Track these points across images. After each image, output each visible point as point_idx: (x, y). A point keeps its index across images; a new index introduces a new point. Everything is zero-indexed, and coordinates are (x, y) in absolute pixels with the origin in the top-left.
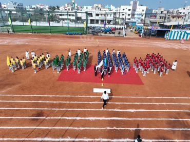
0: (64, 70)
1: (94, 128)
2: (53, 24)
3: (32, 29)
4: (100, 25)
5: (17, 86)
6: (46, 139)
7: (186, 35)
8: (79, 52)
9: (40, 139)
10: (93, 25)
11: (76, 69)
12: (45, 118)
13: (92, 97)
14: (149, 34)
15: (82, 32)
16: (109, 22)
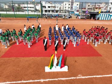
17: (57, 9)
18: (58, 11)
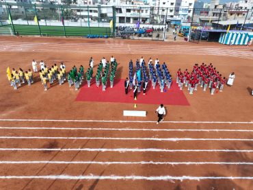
0: (84, 87)
1: (124, 163)
2: (68, 23)
3: (40, 30)
4: (131, 25)
5: (22, 108)
6: (62, 177)
7: (247, 38)
8: (104, 62)
9: (54, 177)
10: (123, 25)
11: (101, 85)
12: (59, 149)
13: (121, 121)
14: (198, 38)
15: (107, 34)
16: (144, 20)
17: (144, 15)
18: (147, 19)
